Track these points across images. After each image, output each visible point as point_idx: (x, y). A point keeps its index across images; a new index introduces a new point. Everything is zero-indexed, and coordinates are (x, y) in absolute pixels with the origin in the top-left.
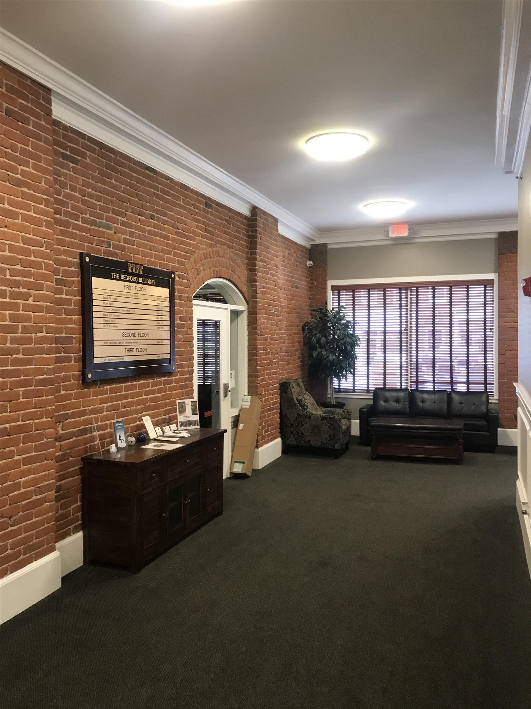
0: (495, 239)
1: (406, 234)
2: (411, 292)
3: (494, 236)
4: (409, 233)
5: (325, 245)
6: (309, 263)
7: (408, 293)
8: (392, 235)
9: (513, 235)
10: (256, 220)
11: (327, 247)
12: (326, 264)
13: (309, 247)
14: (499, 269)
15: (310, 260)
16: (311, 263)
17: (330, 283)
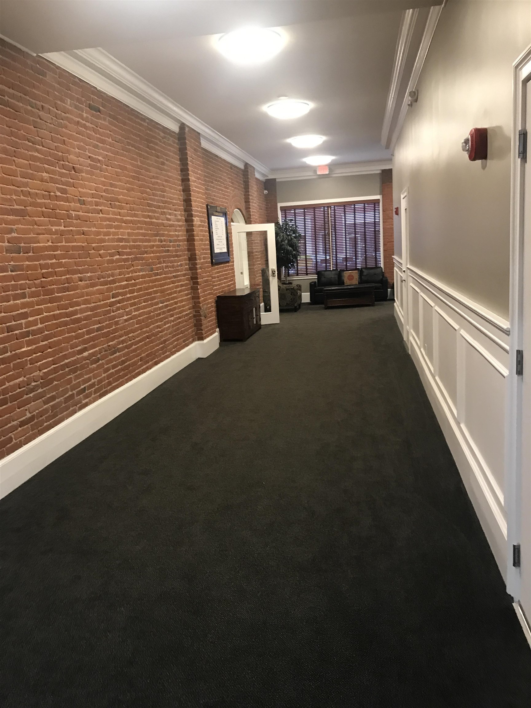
0: (380, 173)
1: (327, 173)
2: (331, 209)
3: (379, 172)
4: (329, 172)
5: (275, 179)
6: (266, 192)
7: (329, 210)
8: (318, 173)
9: (390, 171)
10: (248, 171)
11: (276, 180)
12: (276, 192)
13: (264, 181)
14: (382, 193)
15: (265, 189)
16: (267, 192)
17: (279, 205)
